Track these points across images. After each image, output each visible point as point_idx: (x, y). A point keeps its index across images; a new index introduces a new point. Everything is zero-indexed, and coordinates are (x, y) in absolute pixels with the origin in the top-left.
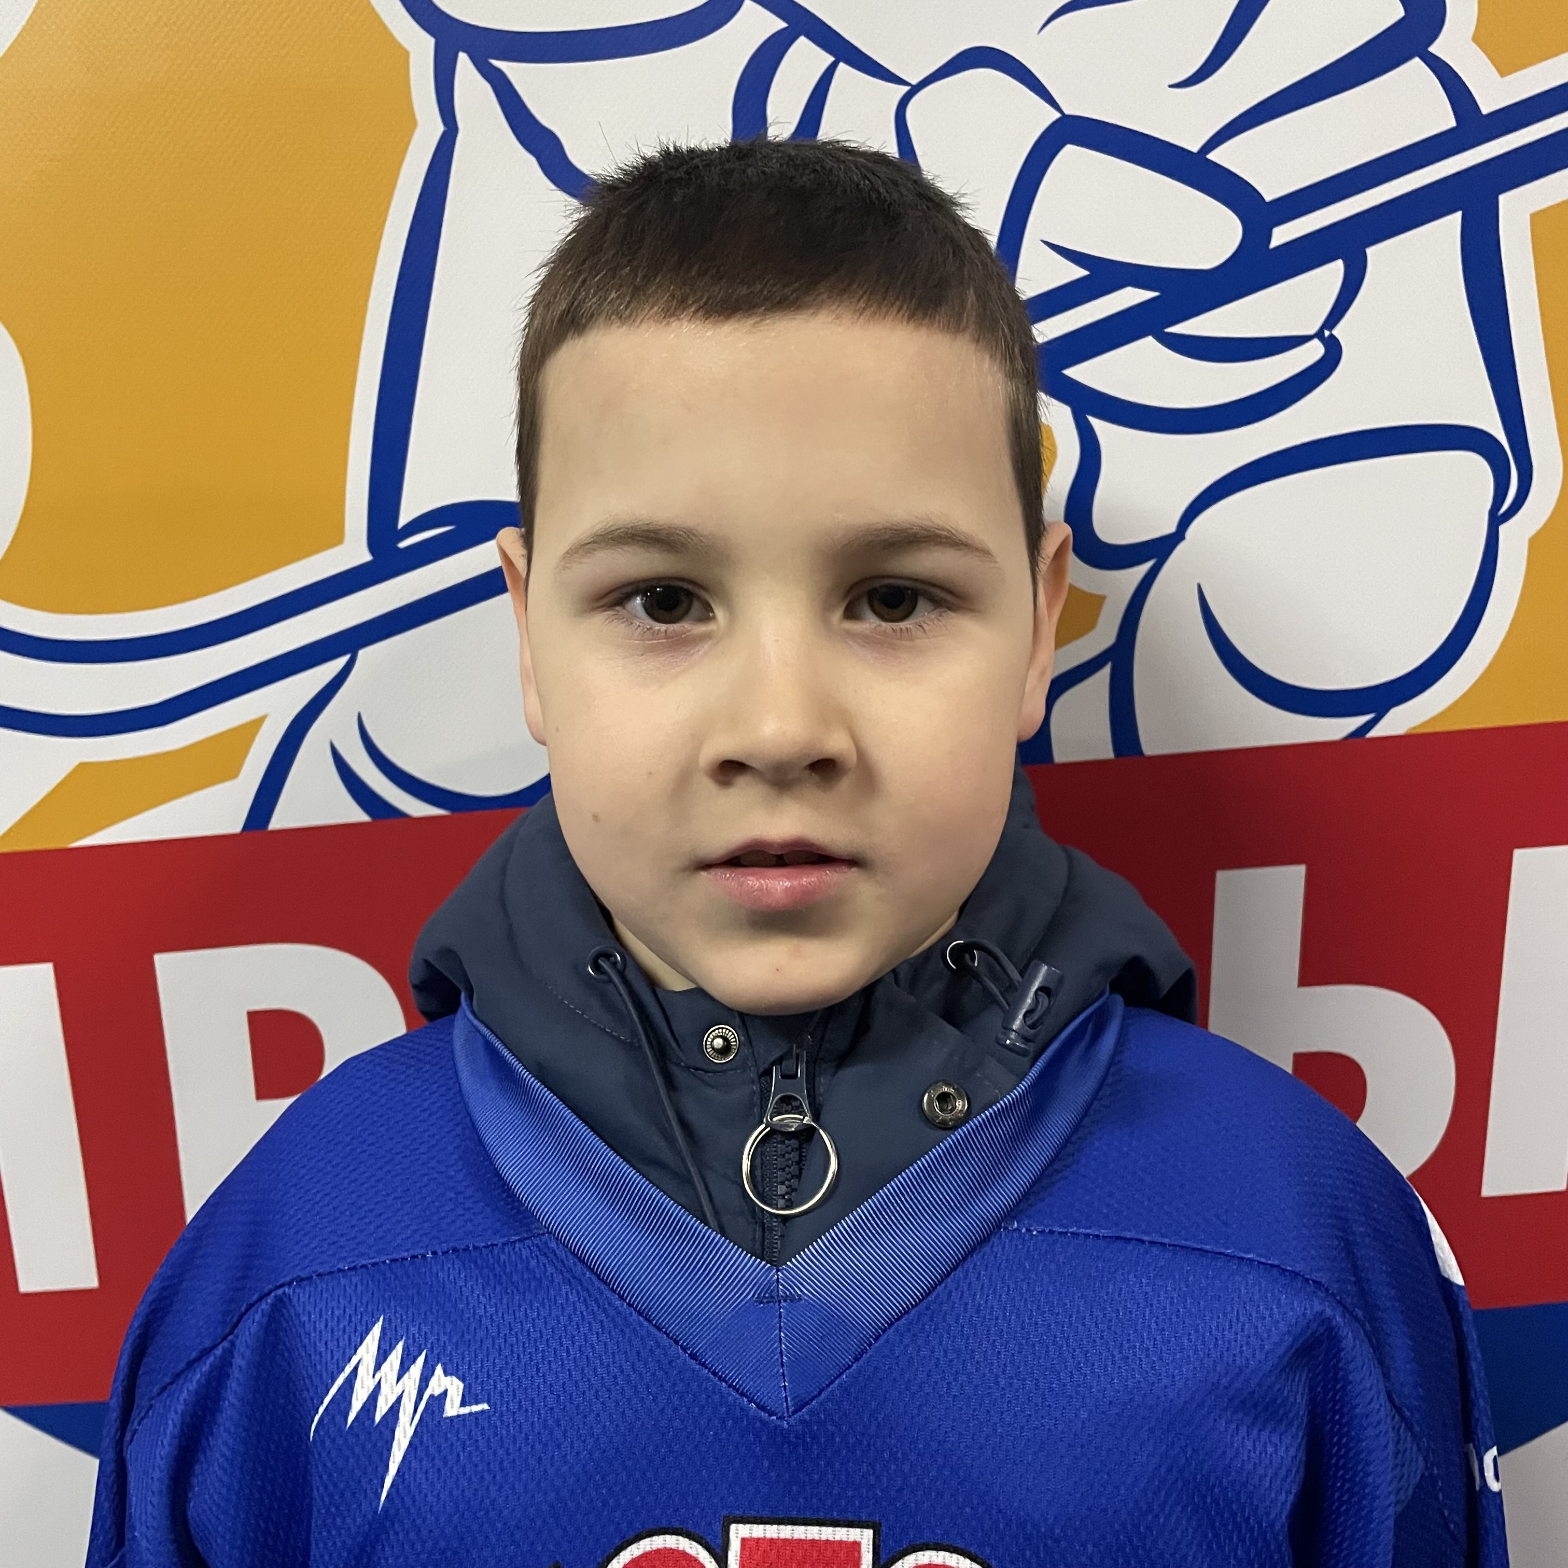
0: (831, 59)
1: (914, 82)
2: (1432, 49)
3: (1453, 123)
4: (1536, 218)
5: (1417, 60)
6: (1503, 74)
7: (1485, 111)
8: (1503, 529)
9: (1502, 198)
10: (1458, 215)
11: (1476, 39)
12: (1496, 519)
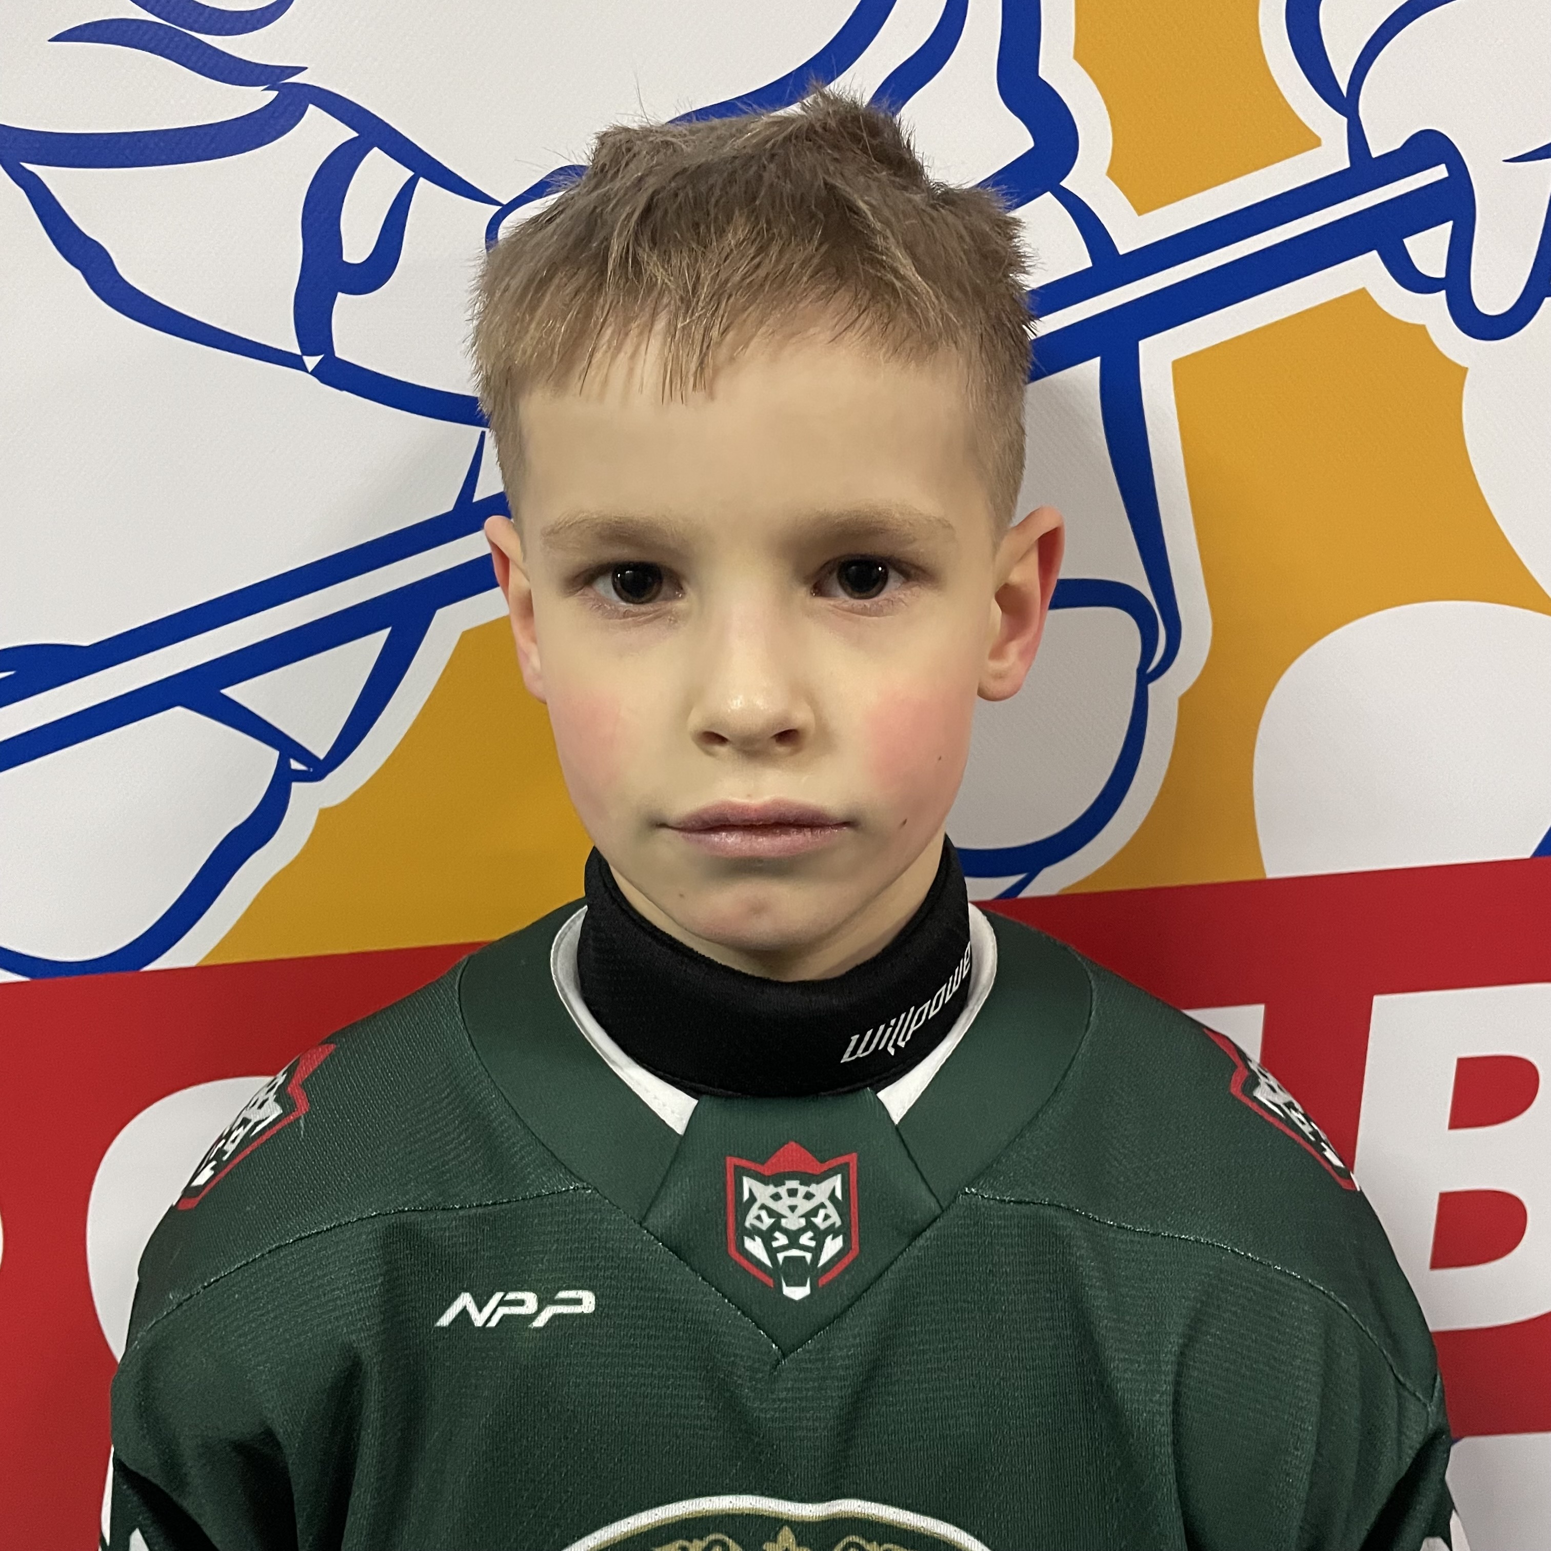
0: (410, 174)
1: (505, 202)
2: (1063, 184)
3: (1089, 264)
4: (1179, 366)
5: (1048, 194)
6: (1140, 212)
7: (1122, 251)
8: (1151, 687)
9: (1142, 344)
10: (1097, 361)
11: (1110, 173)
12: (1145, 677)
